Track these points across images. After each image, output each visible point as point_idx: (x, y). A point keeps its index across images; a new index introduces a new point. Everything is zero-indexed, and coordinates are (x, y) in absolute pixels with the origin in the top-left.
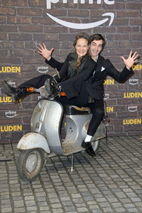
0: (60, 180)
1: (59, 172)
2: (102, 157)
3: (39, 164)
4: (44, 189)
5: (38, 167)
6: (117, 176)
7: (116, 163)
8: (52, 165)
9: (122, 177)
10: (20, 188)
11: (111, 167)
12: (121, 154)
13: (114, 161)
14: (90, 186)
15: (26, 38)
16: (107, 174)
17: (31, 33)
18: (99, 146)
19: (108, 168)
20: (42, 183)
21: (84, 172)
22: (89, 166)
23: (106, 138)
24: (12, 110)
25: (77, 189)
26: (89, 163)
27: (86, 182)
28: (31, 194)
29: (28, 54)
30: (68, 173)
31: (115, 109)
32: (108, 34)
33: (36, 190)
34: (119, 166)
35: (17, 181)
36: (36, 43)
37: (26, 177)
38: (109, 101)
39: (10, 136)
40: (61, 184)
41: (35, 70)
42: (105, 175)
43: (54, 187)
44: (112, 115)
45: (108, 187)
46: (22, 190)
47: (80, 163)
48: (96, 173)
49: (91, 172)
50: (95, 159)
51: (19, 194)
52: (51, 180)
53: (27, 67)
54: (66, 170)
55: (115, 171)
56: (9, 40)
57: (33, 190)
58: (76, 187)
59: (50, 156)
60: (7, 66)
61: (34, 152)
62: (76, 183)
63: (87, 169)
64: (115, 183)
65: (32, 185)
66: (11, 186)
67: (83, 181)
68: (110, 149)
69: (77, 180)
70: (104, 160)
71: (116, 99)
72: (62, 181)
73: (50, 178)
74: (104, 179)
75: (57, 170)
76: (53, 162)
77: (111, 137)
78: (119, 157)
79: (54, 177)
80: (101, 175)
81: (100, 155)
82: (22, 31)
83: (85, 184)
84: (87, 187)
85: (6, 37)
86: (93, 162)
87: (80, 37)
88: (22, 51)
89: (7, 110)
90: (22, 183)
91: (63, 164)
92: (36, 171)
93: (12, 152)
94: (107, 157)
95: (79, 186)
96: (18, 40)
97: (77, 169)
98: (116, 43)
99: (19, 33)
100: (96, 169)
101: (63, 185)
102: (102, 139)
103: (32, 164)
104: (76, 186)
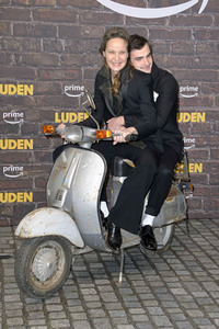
0: (97, 298)
1: (97, 282)
2: (178, 257)
3: (62, 267)
4: (68, 313)
5: (60, 273)
6: (204, 294)
7: (204, 269)
8: (85, 268)
9: (214, 296)
10: (23, 310)
11: (193, 276)
12: (214, 252)
13: (201, 265)
14: (152, 311)
15: (46, 32)
16: (186, 289)
17: (55, 24)
18: (173, 236)
19: (189, 278)
20: (64, 302)
21: (142, 283)
22: (154, 272)
23: (186, 220)
24: (15, 164)
25: (129, 317)
26: (154, 267)
27: (146, 303)
28: (43, 322)
29: (48, 62)
30: (114, 285)
31: (207, 167)
32: (198, 28)
33: (52, 316)
34: (209, 274)
35: (17, 297)
36: (63, 42)
37: (32, 290)
38: (195, 152)
39: (10, 211)
40: (100, 305)
41: (59, 91)
42: (182, 292)
43: (86, 310)
44: (200, 178)
45: (187, 315)
46: (25, 314)
47: (137, 267)
48: (166, 286)
49: (157, 284)
50: (165, 261)
51: (21, 321)
52: (81, 297)
53: (45, 86)
54: (110, 278)
55: (200, 283)
56: (15, 35)
57: (47, 314)
58: (127, 312)
59: (81, 252)
60: (8, 83)
61: (51, 243)
62: (127, 304)
63: (149, 278)
64: (201, 307)
65: (44, 306)
66: (7, 306)
67: (140, 301)
68: (194, 242)
69: (130, 298)
70: (182, 262)
71: (207, 149)
72: (101, 300)
73: (79, 292)
74: (179, 298)
75: (93, 279)
76: (86, 263)
77: (198, 220)
78: (210, 257)
79: (88, 291)
80: (174, 291)
81: (174, 252)
82: (39, 19)
83: (143, 307)
84: (147, 313)
85: (8, 30)
86: (161, 266)
87: (113, 36)
88: (37, 56)
89: (7, 163)
90: (28, 300)
91: (105, 266)
92: (55, 281)
93: (12, 242)
94: (186, 257)
95: (132, 311)
96: (31, 36)
97: (131, 277)
98: (212, 45)
99: (33, 23)
100: (166, 280)
101: (103, 307)
102: (180, 222)
103: (44, 265)
104: (126, 309)
